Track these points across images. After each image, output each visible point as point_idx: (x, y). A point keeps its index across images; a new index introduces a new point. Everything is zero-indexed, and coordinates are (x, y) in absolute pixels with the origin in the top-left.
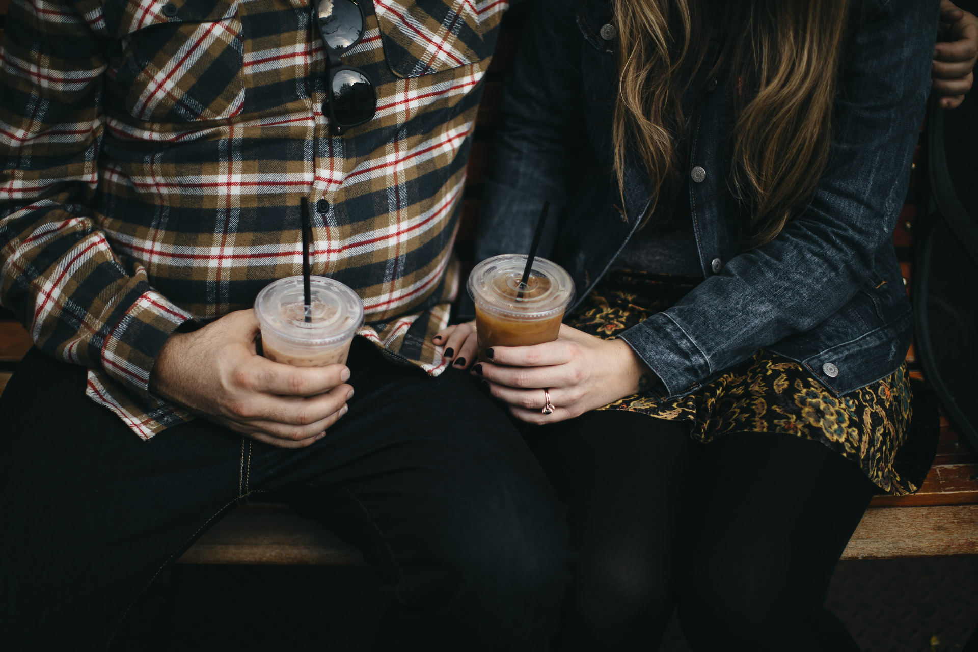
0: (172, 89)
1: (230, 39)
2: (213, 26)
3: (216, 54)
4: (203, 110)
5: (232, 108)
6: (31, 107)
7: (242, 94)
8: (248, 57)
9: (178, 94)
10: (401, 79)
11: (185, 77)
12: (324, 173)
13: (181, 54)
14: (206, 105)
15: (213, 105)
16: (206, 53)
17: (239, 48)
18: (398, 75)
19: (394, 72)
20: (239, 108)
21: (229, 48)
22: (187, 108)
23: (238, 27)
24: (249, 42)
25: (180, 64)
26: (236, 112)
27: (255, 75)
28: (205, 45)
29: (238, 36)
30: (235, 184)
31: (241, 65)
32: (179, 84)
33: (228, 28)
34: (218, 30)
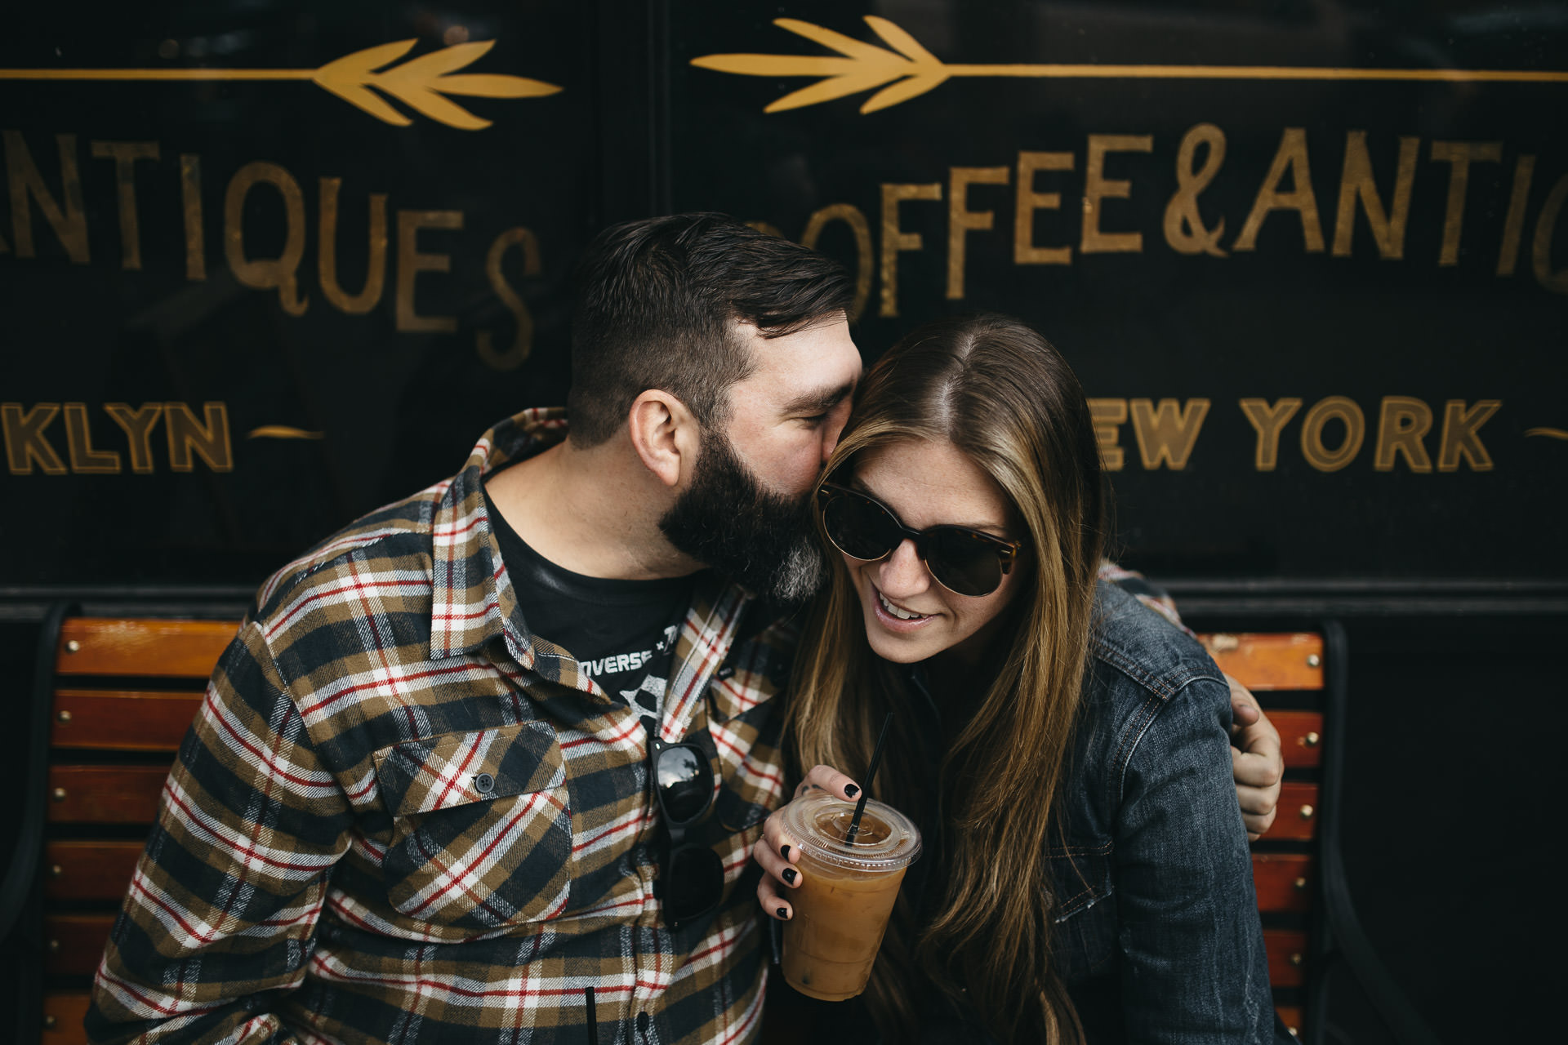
0: (475, 886)
1: (555, 815)
2: (534, 798)
3: (537, 837)
4: (514, 912)
5: (552, 908)
6: (225, 893)
7: (567, 888)
8: (578, 839)
9: (484, 893)
10: (735, 833)
11: (494, 870)
12: (648, 976)
13: (489, 837)
14: (519, 906)
15: (528, 907)
16: (524, 836)
17: (566, 827)
18: (730, 829)
19: (726, 827)
20: (561, 908)
21: (553, 828)
22: (492, 911)
23: (564, 797)
24: (578, 817)
25: (487, 852)
26: (556, 912)
27: (584, 860)
28: (522, 825)
29: (564, 810)
30: (532, 993)
31: (569, 849)
32: (484, 880)
33: (552, 800)
34: (541, 803)
